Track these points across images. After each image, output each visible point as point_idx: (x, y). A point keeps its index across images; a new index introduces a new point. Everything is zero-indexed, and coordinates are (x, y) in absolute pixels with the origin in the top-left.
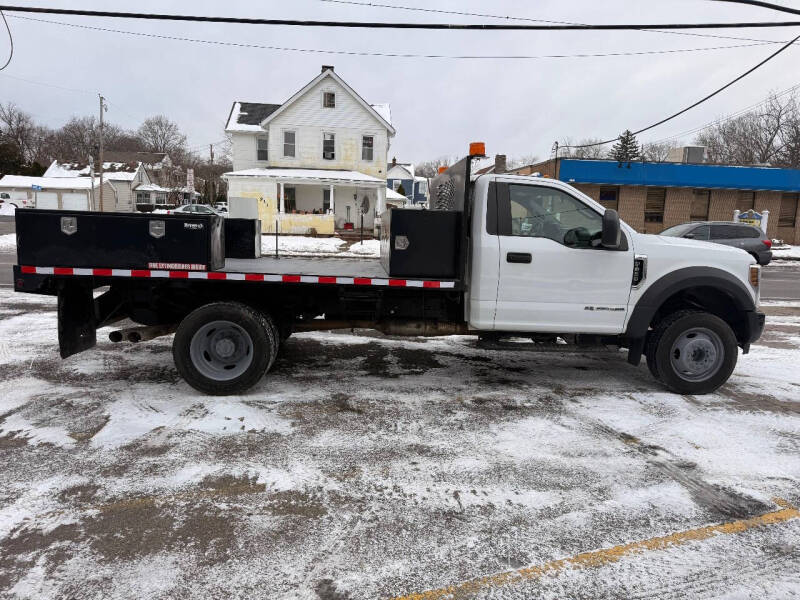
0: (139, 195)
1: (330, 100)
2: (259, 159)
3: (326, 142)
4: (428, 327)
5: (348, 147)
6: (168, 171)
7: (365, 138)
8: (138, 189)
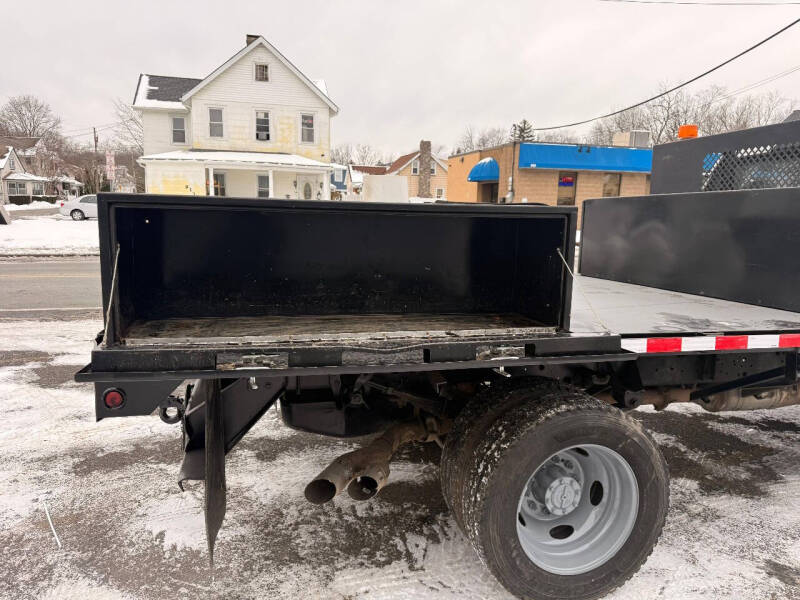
0: (12, 186)
1: (262, 73)
2: (175, 140)
3: (258, 121)
4: (785, 394)
5: (285, 126)
6: (44, 159)
7: (304, 117)
8: (9, 178)
